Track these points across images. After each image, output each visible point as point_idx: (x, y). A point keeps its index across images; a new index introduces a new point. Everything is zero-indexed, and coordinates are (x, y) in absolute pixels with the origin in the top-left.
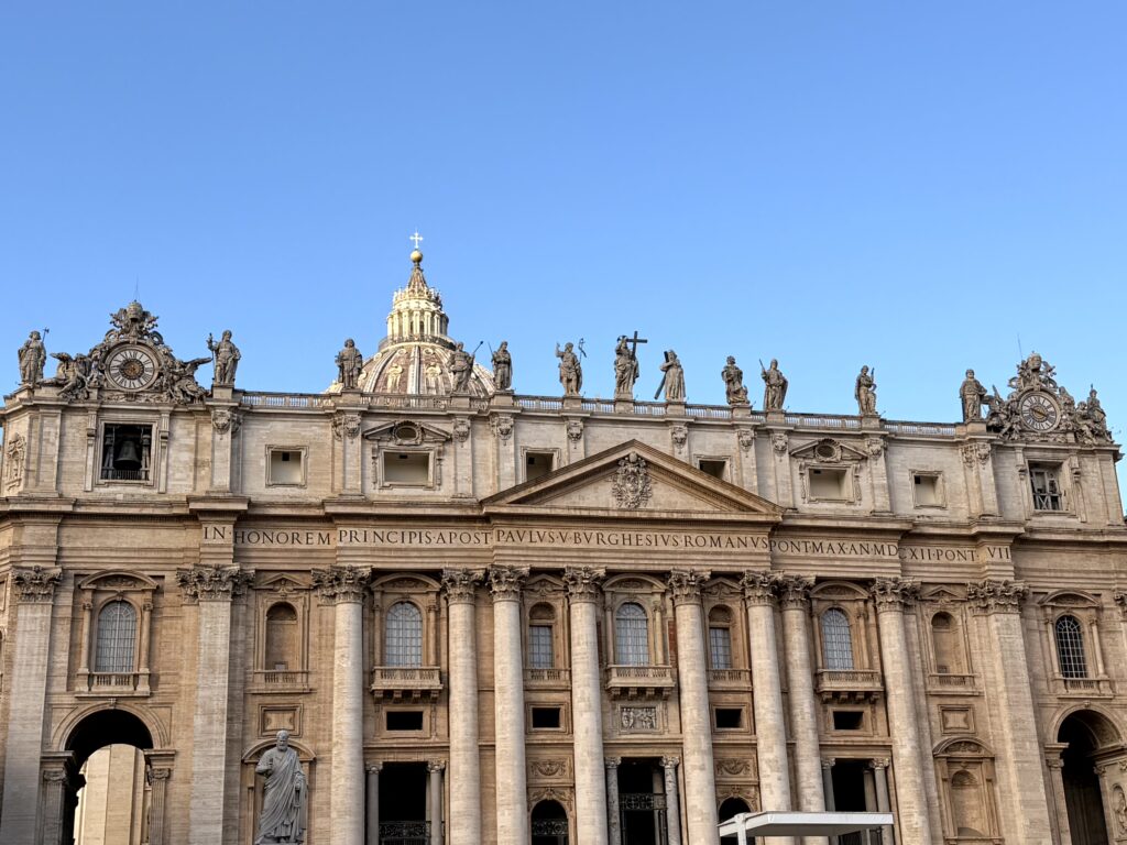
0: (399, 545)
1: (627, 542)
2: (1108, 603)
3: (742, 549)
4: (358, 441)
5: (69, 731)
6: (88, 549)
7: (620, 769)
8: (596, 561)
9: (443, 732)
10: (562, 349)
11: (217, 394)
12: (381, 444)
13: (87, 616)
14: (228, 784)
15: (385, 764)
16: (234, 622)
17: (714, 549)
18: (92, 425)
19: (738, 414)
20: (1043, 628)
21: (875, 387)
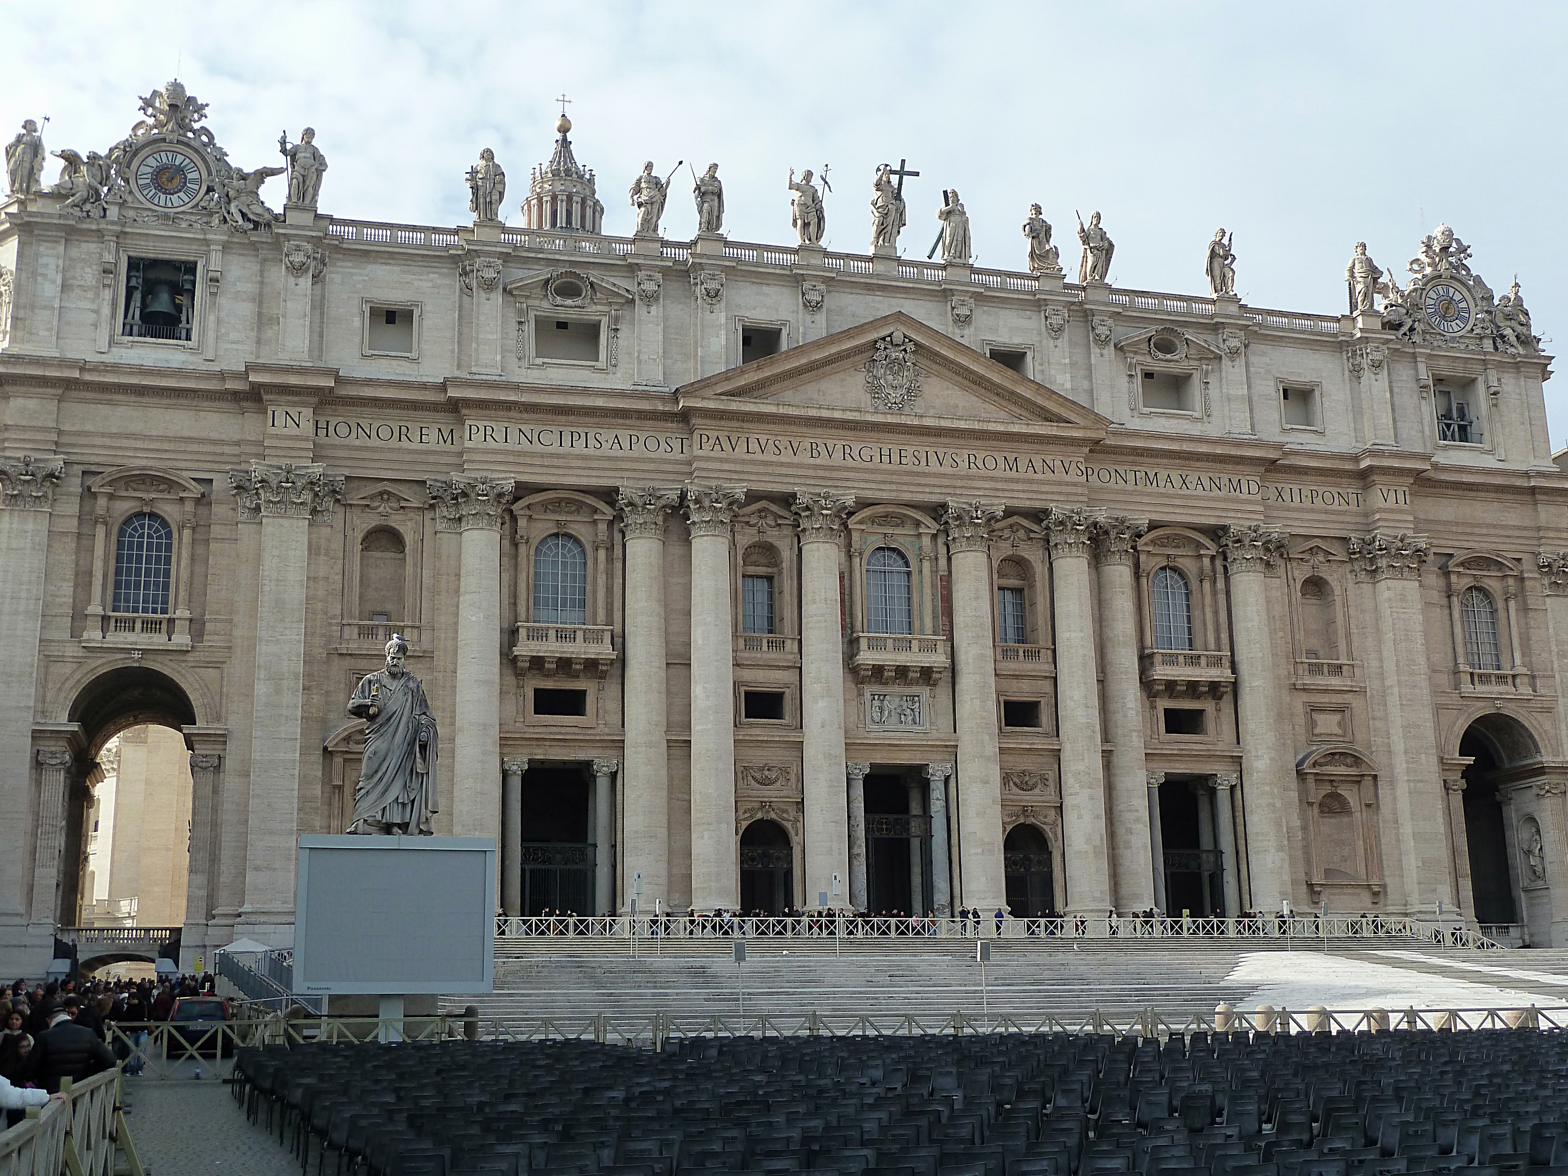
0: (555, 448)
1: (886, 459)
2: (1530, 571)
3: (1049, 475)
4: (497, 297)
5: (74, 695)
6: (103, 435)
7: (867, 779)
8: (839, 484)
9: (616, 719)
10: (798, 179)
11: (293, 218)
12: (531, 302)
13: (100, 531)
14: (304, 781)
15: (530, 761)
16: (313, 550)
17: (1009, 474)
18: (109, 258)
19: (1047, 285)
20: (1445, 601)
21: (1234, 258)
